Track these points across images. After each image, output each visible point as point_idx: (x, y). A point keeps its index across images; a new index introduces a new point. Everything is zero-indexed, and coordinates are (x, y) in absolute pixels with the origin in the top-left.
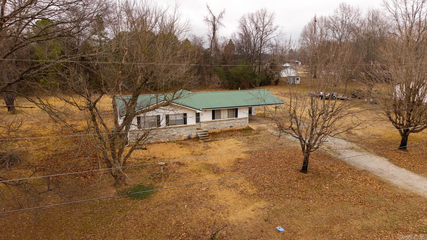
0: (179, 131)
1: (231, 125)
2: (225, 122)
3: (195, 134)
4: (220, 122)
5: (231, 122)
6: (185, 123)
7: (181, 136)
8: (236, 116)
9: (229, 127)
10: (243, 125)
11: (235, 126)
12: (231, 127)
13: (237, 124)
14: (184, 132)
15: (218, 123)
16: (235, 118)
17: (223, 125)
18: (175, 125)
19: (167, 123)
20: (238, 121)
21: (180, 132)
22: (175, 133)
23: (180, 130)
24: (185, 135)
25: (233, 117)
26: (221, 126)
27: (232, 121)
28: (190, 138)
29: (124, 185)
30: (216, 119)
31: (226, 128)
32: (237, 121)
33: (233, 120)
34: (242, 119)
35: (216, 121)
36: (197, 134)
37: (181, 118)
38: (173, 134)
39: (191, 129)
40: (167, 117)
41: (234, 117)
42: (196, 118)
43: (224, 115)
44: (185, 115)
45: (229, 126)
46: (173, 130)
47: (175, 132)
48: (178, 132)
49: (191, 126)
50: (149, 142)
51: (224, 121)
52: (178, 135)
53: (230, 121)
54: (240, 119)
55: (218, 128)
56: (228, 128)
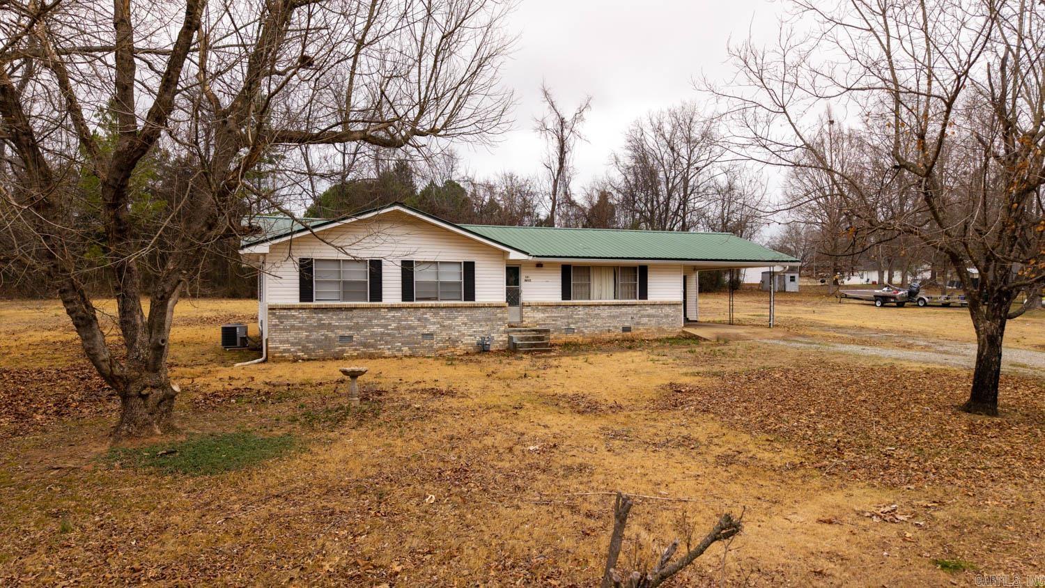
0: (447, 323)
1: (627, 324)
2: (605, 312)
3: (504, 338)
4: (587, 310)
5: (627, 314)
6: (470, 294)
7: (454, 342)
8: (644, 295)
9: (620, 331)
10: (665, 327)
11: (640, 327)
12: (626, 329)
13: (645, 320)
14: (463, 329)
15: (581, 312)
16: (637, 301)
17: (599, 322)
18: (436, 299)
19: (407, 293)
20: (650, 311)
21: (450, 327)
22: (432, 328)
23: (449, 319)
24: (467, 340)
25: (632, 298)
26: (592, 326)
27: (630, 310)
28: (484, 351)
30: (577, 299)
31: (609, 331)
32: (645, 313)
33: (634, 308)
34: (662, 305)
35: (574, 306)
36: (510, 338)
37: (454, 276)
38: (425, 331)
39: (489, 320)
40: (408, 268)
41: (635, 298)
42: (508, 291)
43: (602, 290)
44: (469, 268)
45: (620, 326)
46: (427, 316)
47: (434, 323)
48: (444, 326)
49: (490, 306)
50: (336, 353)
51: (601, 308)
52: (444, 335)
53: (624, 310)
54: (653, 305)
55: (582, 332)
56: (618, 333)
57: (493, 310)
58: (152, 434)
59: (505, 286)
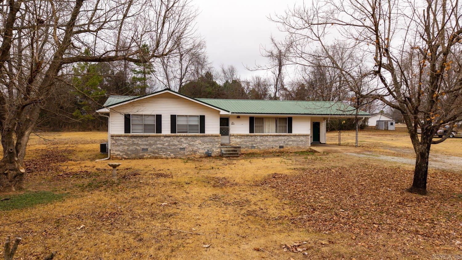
0: (192, 143)
1: (281, 145)
2: (271, 139)
3: (219, 150)
4: (262, 138)
5: (281, 140)
6: (202, 130)
7: (195, 152)
8: (290, 131)
9: (278, 148)
10: (301, 146)
11: (288, 146)
12: (281, 147)
13: (291, 143)
14: (199, 146)
15: (259, 139)
16: (287, 134)
17: (268, 144)
18: (187, 132)
19: (173, 130)
20: (293, 138)
21: (193, 145)
22: (185, 146)
23: (193, 141)
24: (201, 151)
25: (284, 133)
26: (264, 145)
27: (283, 138)
28: (209, 156)
29: (14, 190)
30: (257, 133)
31: (272, 148)
32: (291, 139)
33: (285, 137)
34: (299, 136)
35: (255, 136)
36: (221, 150)
37: (196, 122)
38: (181, 147)
39: (212, 142)
40: (173, 118)
41: (286, 133)
42: (221, 129)
43: (270, 129)
44: (202, 118)
45: (278, 145)
46: (182, 140)
47: (185, 143)
48: (190, 145)
49: (212, 136)
50: (141, 156)
51: (269, 137)
52: (190, 148)
53: (280, 138)
54: (295, 136)
55: (259, 148)
56: (277, 149)
57: (213, 138)
58: (11, 190)
59: (219, 127)
